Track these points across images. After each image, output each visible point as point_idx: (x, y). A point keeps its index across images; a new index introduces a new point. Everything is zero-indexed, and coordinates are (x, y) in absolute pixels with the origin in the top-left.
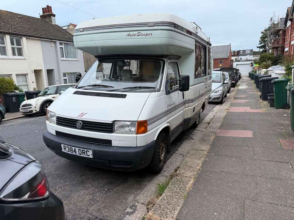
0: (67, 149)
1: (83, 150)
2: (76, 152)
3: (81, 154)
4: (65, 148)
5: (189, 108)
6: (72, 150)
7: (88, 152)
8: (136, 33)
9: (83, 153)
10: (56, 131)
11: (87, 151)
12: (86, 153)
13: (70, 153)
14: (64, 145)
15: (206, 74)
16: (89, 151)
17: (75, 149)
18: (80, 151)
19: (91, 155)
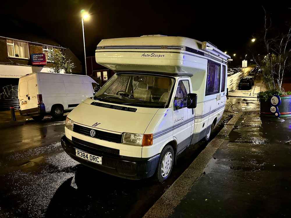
2: (88, 158)
3: (92, 160)
4: (79, 153)
5: (198, 123)
6: (85, 155)
8: (150, 54)
10: (72, 137)
11: (97, 158)
13: (82, 158)
14: (78, 150)
15: (219, 91)
17: (87, 155)
18: (91, 157)
19: (101, 161)
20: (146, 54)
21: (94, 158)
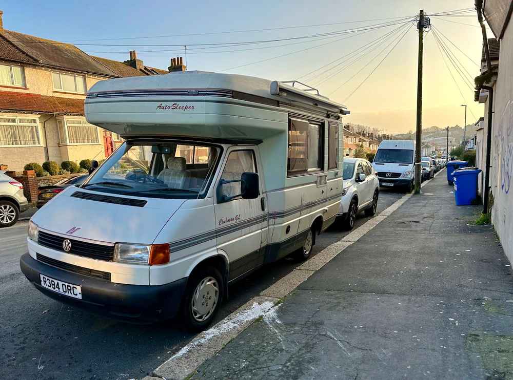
0: (48, 282)
1: (68, 286)
2: (59, 289)
3: (66, 292)
4: (46, 281)
5: (275, 226)
6: (54, 285)
7: (74, 289)
8: (170, 104)
9: (68, 290)
10: (37, 253)
11: (73, 287)
12: (72, 291)
13: (51, 288)
14: (44, 276)
15: (322, 169)
16: (76, 288)
17: (58, 284)
18: (64, 286)
19: (80, 293)
20: (164, 104)
21: (69, 288)
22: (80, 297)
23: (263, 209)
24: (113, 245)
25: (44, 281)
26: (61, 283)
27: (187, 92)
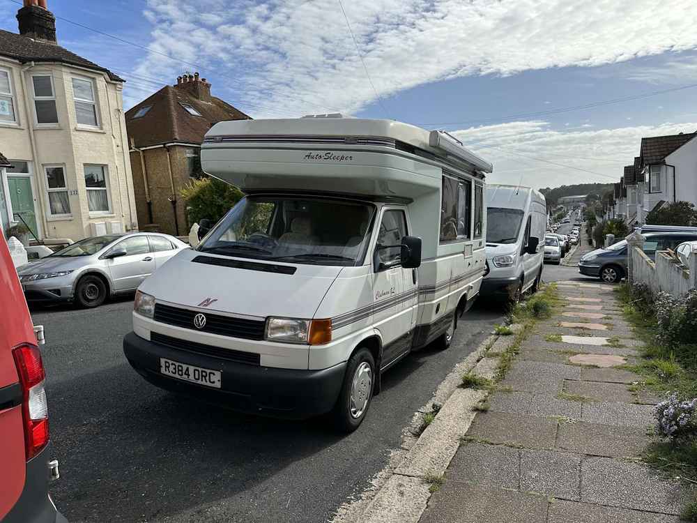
0: (171, 368)
1: (202, 371)
2: (188, 375)
3: (198, 379)
4: (169, 367)
5: (426, 303)
6: (182, 371)
7: (212, 375)
8: (322, 153)
9: (202, 376)
10: (151, 332)
11: (210, 373)
12: (207, 378)
13: (177, 376)
14: (167, 360)
15: (469, 237)
16: (214, 374)
17: (187, 369)
18: (197, 372)
19: (219, 381)
20: (314, 153)
21: (204, 374)
22: (218, 385)
23: (414, 283)
24: (264, 320)
25: (166, 367)
26: (192, 369)
27: (344, 139)
